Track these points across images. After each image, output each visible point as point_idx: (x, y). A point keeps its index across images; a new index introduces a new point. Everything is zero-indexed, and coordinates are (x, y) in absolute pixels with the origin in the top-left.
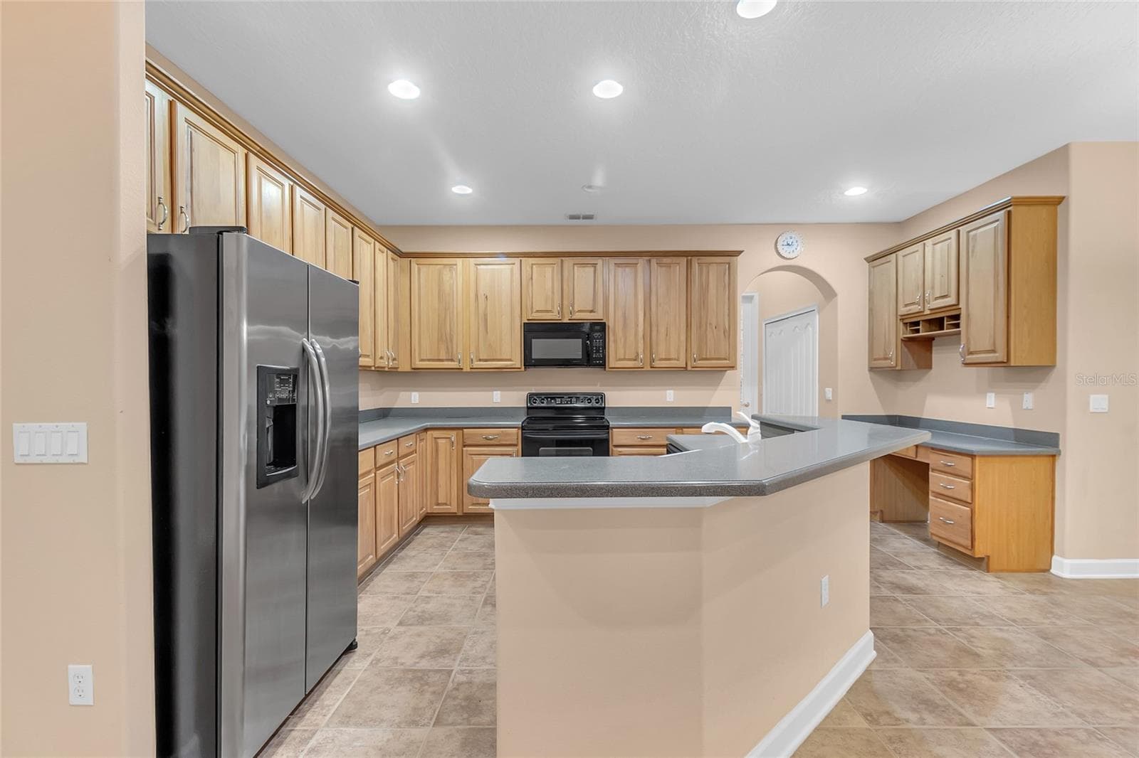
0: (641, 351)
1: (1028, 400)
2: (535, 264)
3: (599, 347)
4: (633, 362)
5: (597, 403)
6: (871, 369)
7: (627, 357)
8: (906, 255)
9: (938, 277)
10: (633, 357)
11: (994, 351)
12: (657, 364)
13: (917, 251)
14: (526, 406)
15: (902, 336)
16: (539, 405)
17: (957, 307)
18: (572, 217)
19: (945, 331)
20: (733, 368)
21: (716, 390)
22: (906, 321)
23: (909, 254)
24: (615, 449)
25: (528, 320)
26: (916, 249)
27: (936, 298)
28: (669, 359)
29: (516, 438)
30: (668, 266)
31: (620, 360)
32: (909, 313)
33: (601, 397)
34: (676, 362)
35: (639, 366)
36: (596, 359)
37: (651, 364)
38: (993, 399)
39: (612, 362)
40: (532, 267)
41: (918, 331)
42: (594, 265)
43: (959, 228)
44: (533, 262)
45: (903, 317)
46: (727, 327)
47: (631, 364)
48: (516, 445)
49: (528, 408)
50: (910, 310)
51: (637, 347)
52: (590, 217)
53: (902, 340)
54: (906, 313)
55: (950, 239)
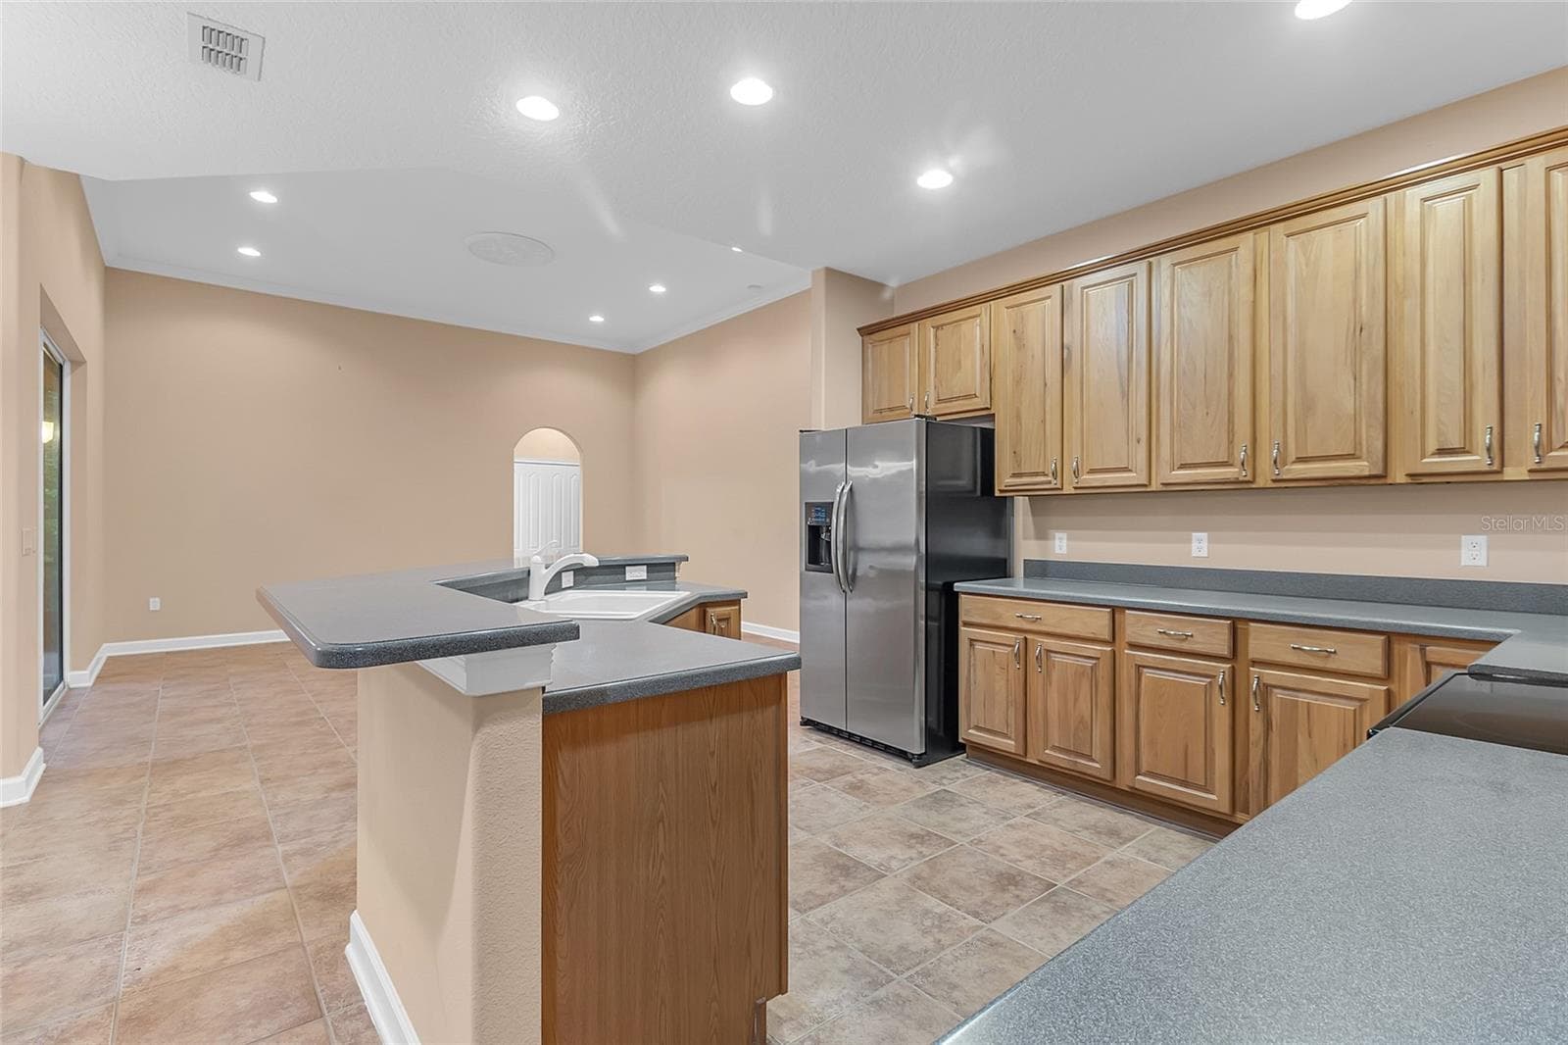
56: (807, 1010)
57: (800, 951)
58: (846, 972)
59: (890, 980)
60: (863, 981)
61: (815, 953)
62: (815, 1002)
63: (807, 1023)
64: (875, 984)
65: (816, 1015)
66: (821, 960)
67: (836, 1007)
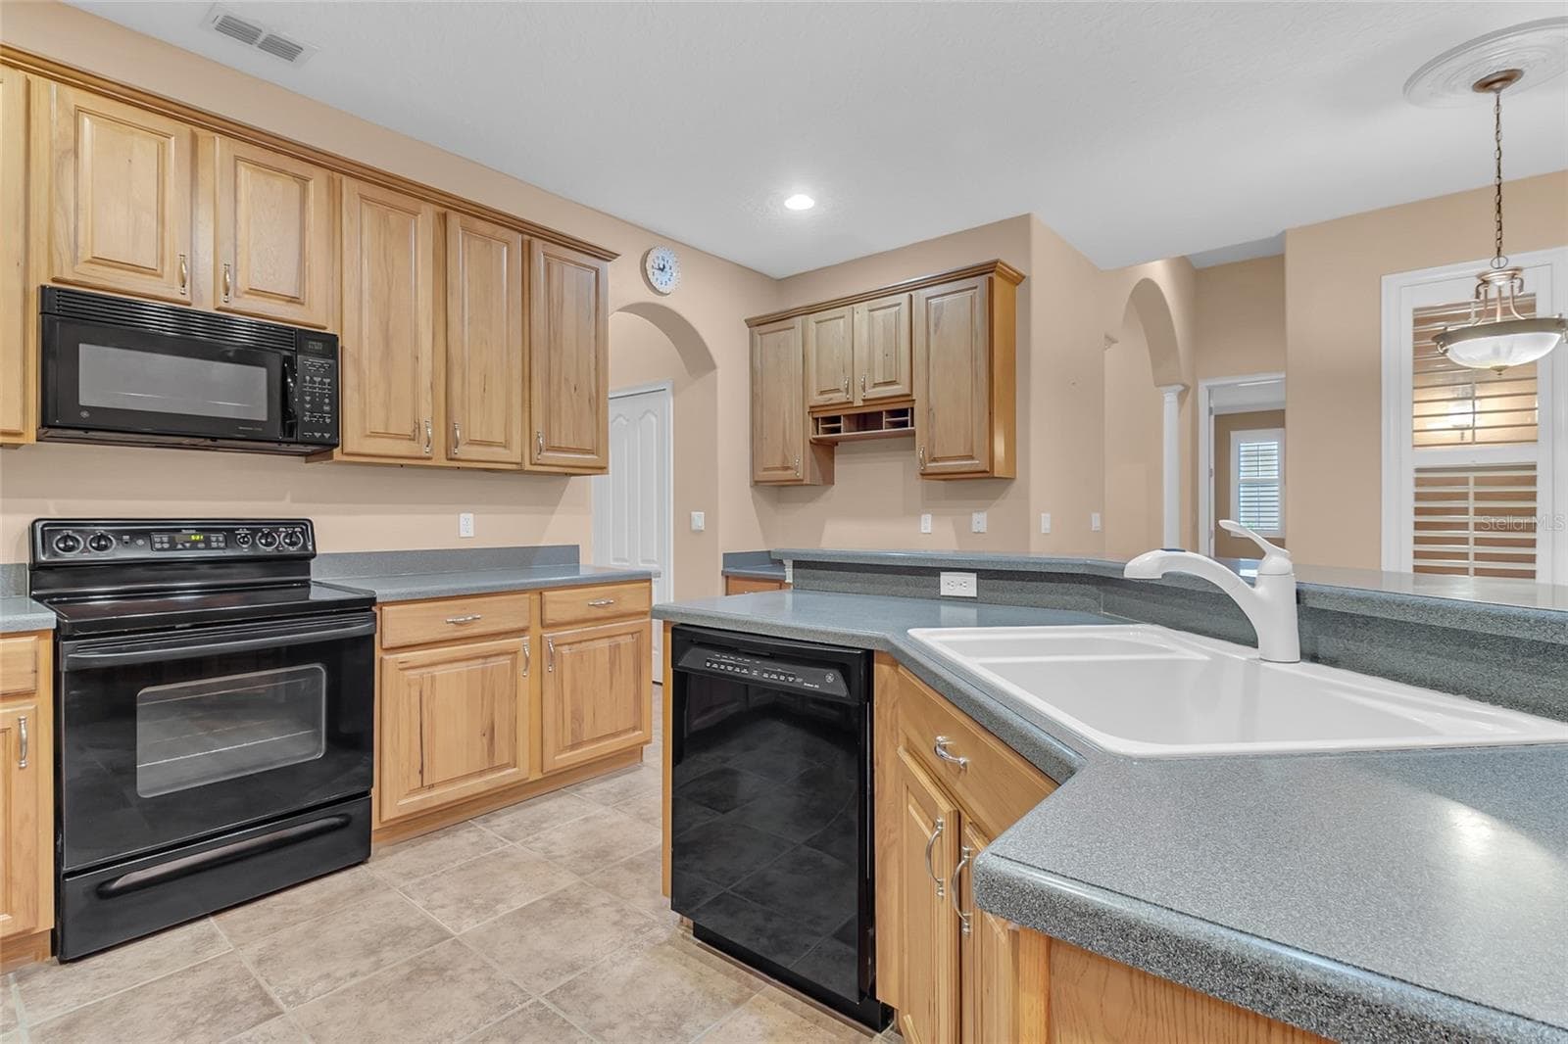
0: (425, 416)
1: (980, 521)
2: (89, 113)
3: (322, 396)
4: (406, 444)
5: (292, 544)
6: (756, 484)
7: (392, 430)
8: (821, 322)
9: (879, 356)
10: (408, 430)
11: (971, 458)
12: (463, 451)
13: (843, 317)
14: (27, 560)
15: (812, 435)
16: (87, 557)
17: (910, 398)
18: (234, 28)
19: (884, 430)
20: (602, 469)
21: (552, 513)
22: (816, 415)
23: (826, 320)
24: (387, 657)
25: (54, 280)
26: (898, 302)
27: (876, 385)
28: (489, 444)
29: (30, 668)
30: (488, 239)
31: (375, 435)
32: (828, 403)
33: (301, 528)
34: (501, 450)
35: (424, 454)
36: (311, 427)
37: (447, 450)
38: (930, 521)
39: (353, 438)
40: (76, 118)
41: (838, 430)
42: (303, 181)
43: (912, 293)
44: (83, 104)
45: (813, 410)
46: (594, 390)
47: (402, 448)
48: (28, 694)
49: (36, 568)
50: (831, 399)
51: (415, 410)
52: (287, 50)
53: (811, 442)
54: (822, 403)
55: (899, 304)
56: (645, 954)
57: (652, 1017)
58: (598, 997)
59: (550, 996)
60: (581, 989)
61: (632, 1016)
62: (637, 962)
63: (645, 944)
64: (568, 988)
65: (637, 951)
66: (625, 1009)
67: (616, 960)
